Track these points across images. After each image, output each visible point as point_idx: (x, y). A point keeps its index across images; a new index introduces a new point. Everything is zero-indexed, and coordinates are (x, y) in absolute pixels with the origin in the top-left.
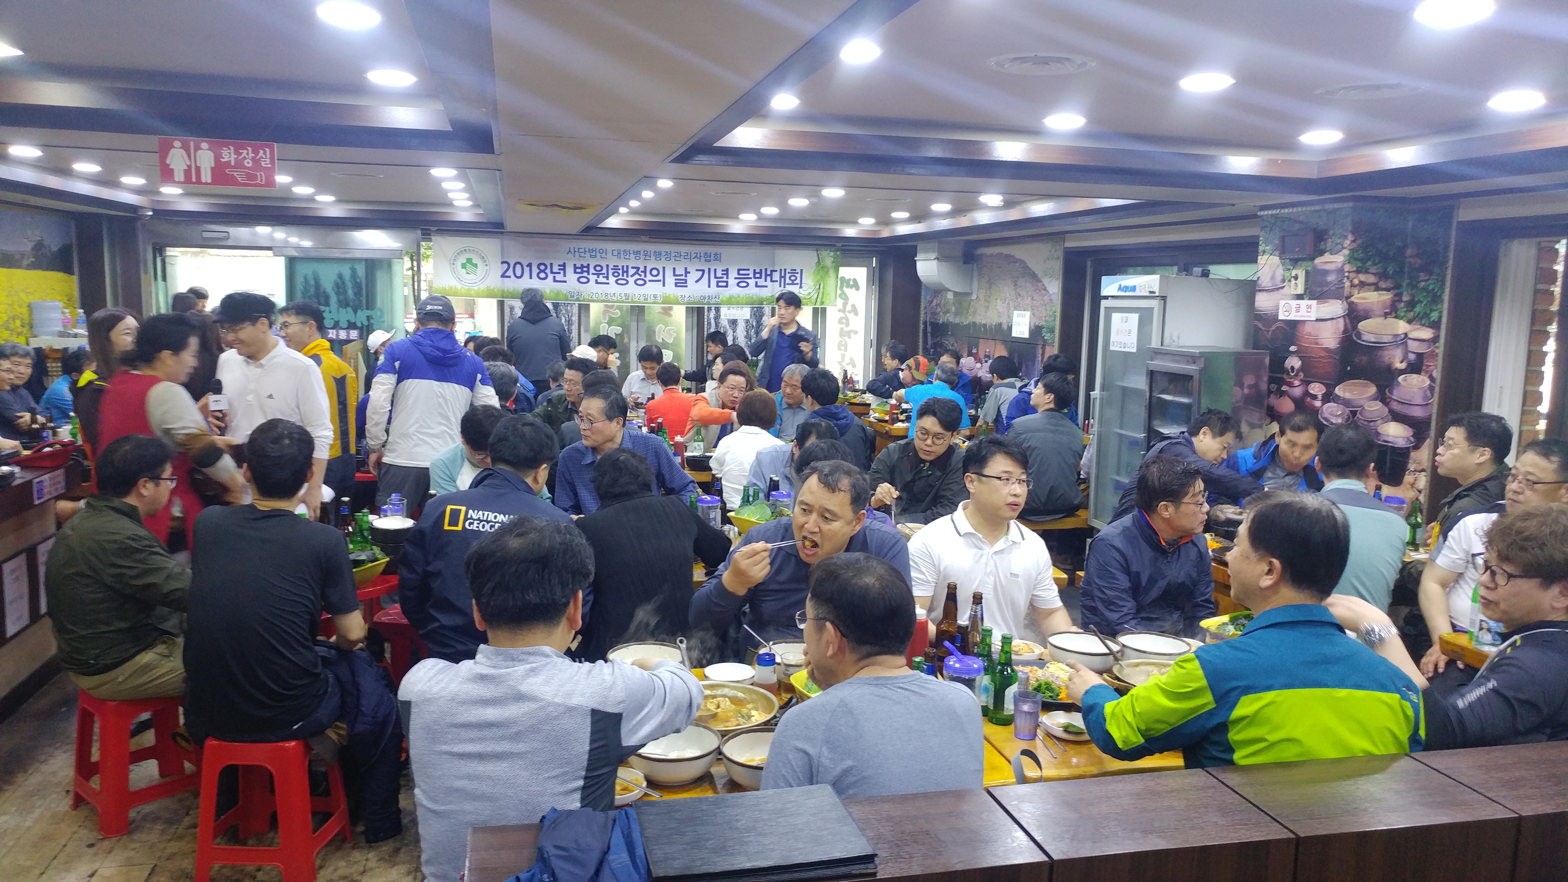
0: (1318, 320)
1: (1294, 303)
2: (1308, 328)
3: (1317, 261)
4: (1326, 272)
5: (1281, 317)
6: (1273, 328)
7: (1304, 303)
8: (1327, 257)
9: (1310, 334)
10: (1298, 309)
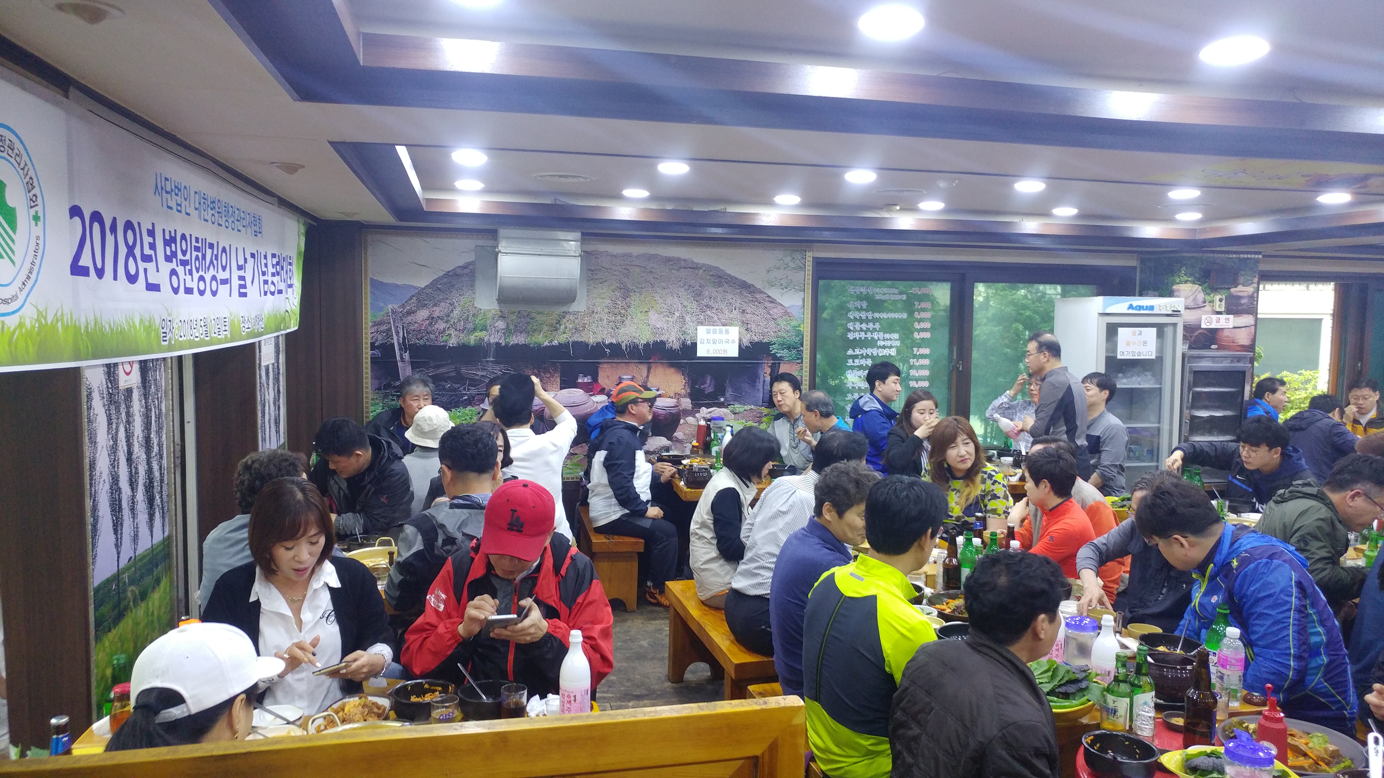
0: (1234, 328)
1: (1215, 317)
2: (1226, 333)
3: (1233, 290)
4: (1239, 298)
5: (1203, 326)
6: (1196, 334)
7: (1223, 317)
8: (1240, 288)
9: (1228, 337)
10: (1218, 321)
